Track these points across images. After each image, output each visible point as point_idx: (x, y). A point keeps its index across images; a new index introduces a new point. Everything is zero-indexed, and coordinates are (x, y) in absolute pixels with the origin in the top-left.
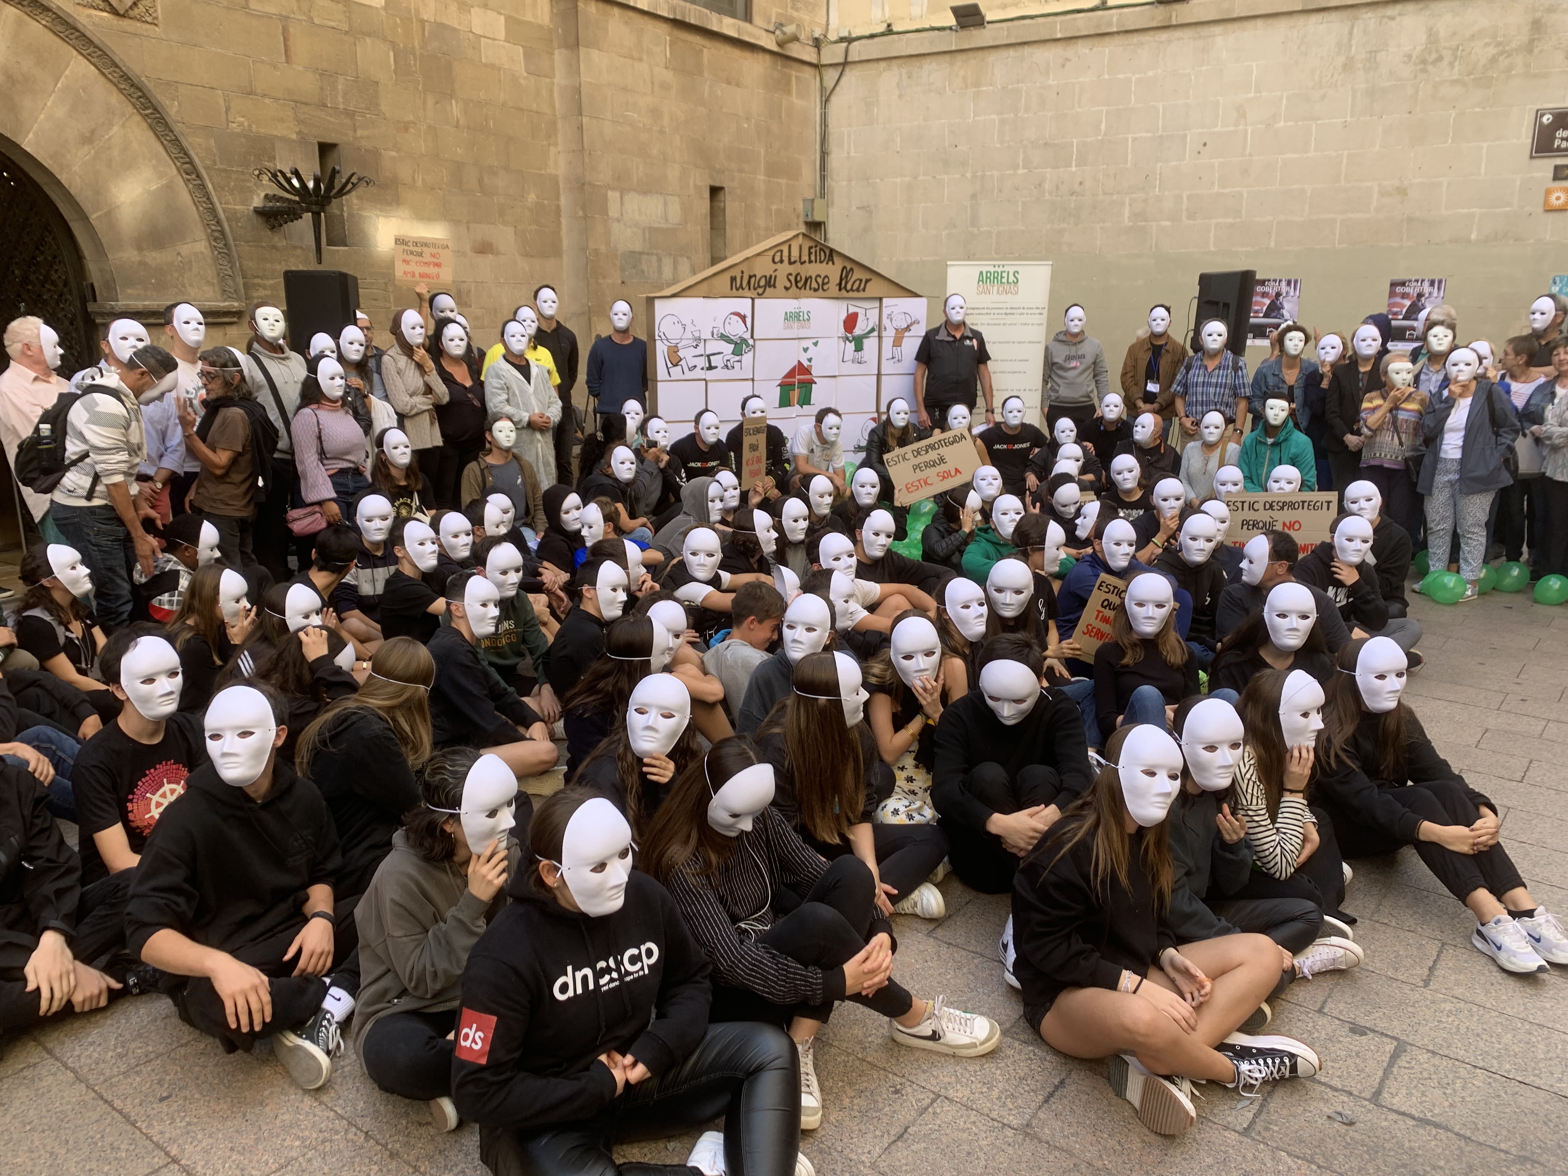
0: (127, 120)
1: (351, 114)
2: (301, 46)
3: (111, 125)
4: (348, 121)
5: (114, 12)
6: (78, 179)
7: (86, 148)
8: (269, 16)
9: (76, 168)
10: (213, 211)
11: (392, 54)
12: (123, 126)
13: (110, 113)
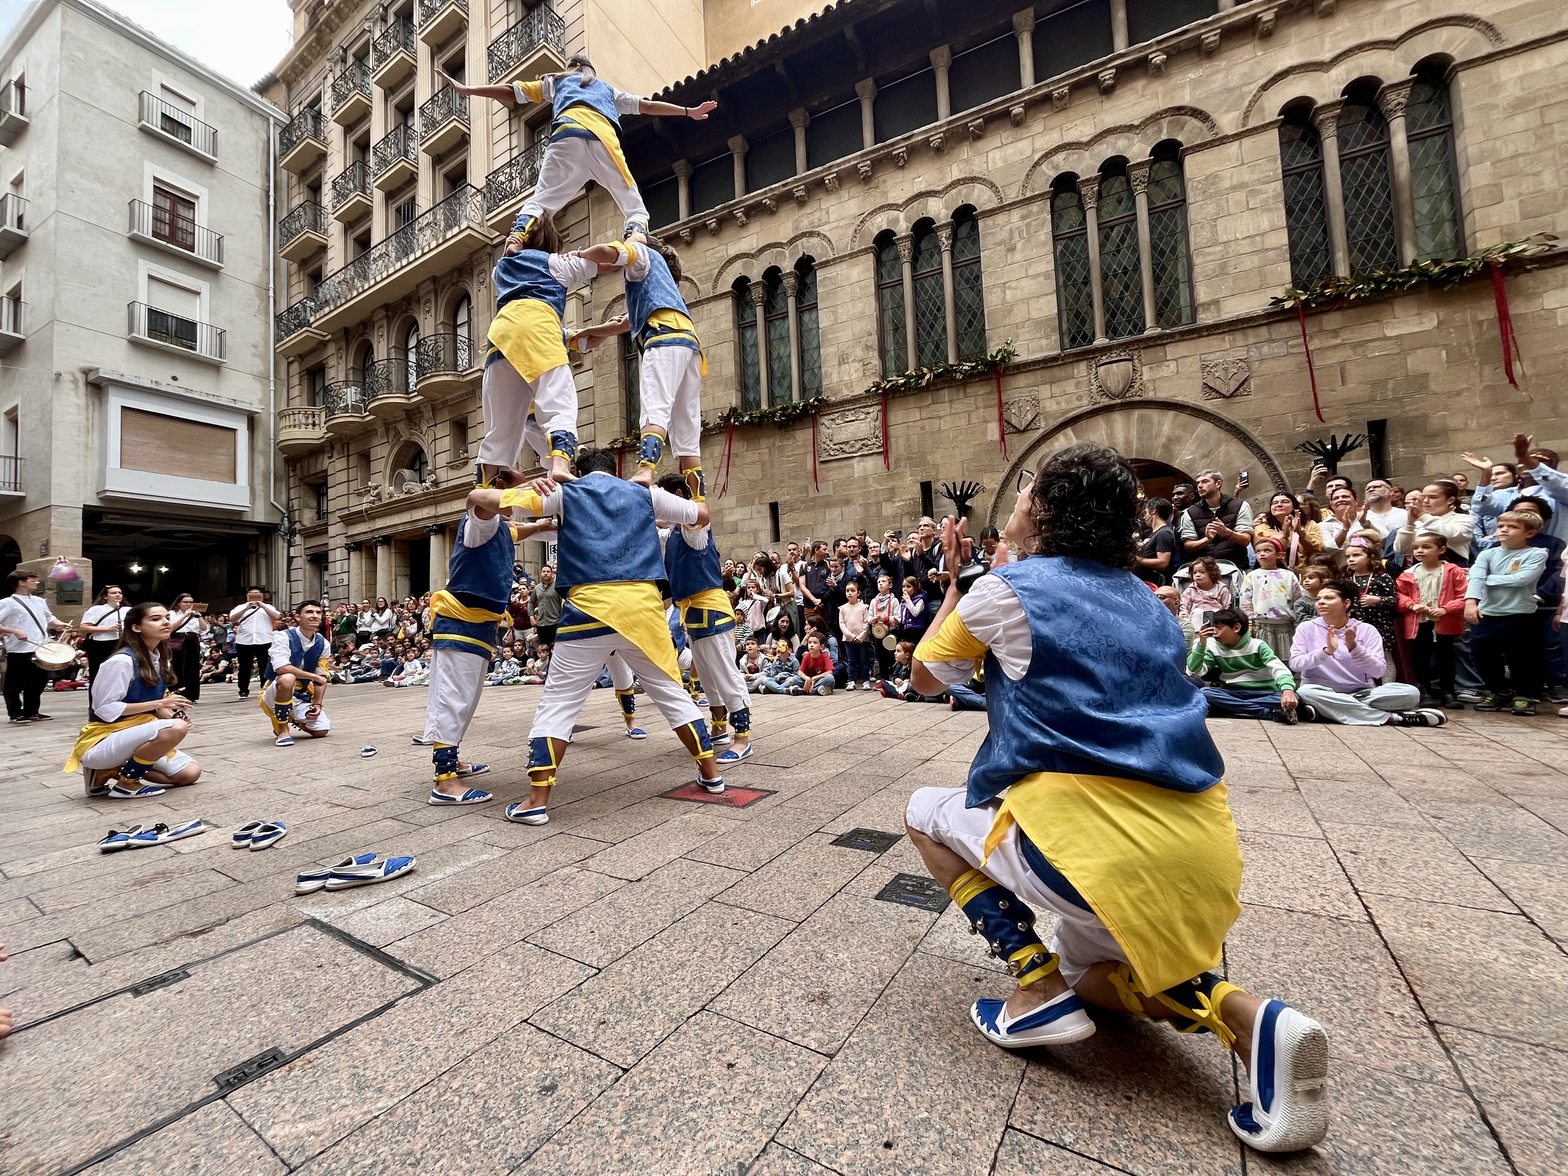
0: (1228, 443)
1: (1399, 400)
2: (1354, 373)
4: (1396, 404)
5: (1224, 397)
8: (1330, 366)
10: (1278, 475)
11: (1444, 353)
12: (1227, 446)
13: (1219, 442)
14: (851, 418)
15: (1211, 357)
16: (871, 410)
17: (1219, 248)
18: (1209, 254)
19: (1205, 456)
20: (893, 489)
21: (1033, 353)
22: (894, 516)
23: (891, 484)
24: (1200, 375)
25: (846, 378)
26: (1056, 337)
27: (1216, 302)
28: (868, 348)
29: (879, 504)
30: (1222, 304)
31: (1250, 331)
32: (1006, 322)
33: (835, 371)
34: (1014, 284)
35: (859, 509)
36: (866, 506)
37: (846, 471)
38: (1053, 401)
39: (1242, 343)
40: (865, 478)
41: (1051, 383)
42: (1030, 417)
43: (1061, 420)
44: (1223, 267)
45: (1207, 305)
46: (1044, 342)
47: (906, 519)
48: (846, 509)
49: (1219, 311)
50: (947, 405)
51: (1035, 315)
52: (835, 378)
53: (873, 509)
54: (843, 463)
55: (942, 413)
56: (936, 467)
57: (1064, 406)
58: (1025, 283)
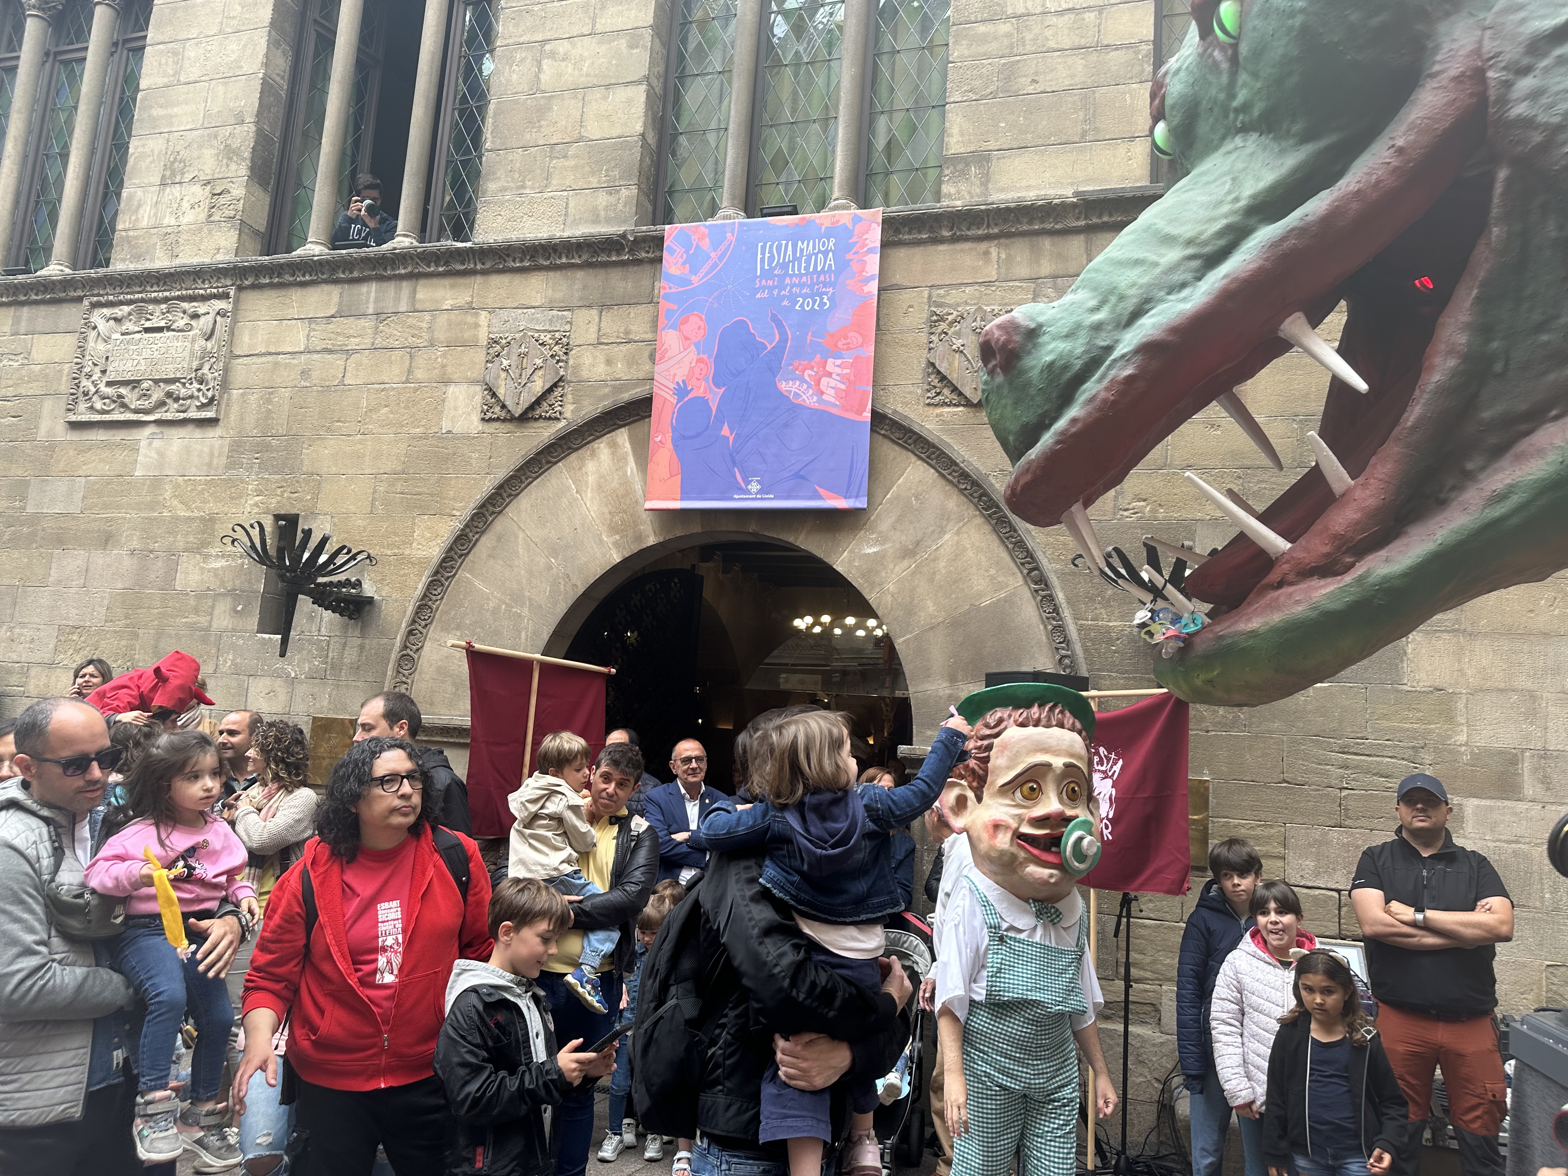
0: (964, 525)
3: (943, 532)
5: (968, 404)
6: (889, 598)
7: (906, 563)
9: (891, 587)
10: (1060, 629)
12: (958, 533)
13: (943, 520)
14: (157, 322)
15: (954, 296)
16: (202, 308)
17: (1005, 28)
18: (984, 39)
19: (907, 553)
20: (209, 522)
21: (576, 222)
22: (200, 596)
23: (212, 507)
24: (923, 338)
25: (169, 220)
26: (629, 193)
27: (982, 158)
28: (229, 153)
29: (172, 557)
30: (994, 165)
31: (1047, 243)
32: (530, 137)
33: (151, 197)
34: (562, 47)
35: (128, 563)
36: (143, 555)
37: (121, 456)
38: (600, 354)
39: (1023, 271)
40: (156, 482)
41: (603, 307)
42: (538, 386)
43: (605, 404)
44: (1009, 73)
45: (961, 162)
46: (602, 199)
47: (223, 607)
48: (99, 559)
49: (986, 180)
50: (367, 324)
51: (594, 130)
52: (145, 217)
53: (159, 567)
54: (118, 436)
55: (353, 343)
56: (316, 481)
57: (620, 369)
58: (586, 48)
